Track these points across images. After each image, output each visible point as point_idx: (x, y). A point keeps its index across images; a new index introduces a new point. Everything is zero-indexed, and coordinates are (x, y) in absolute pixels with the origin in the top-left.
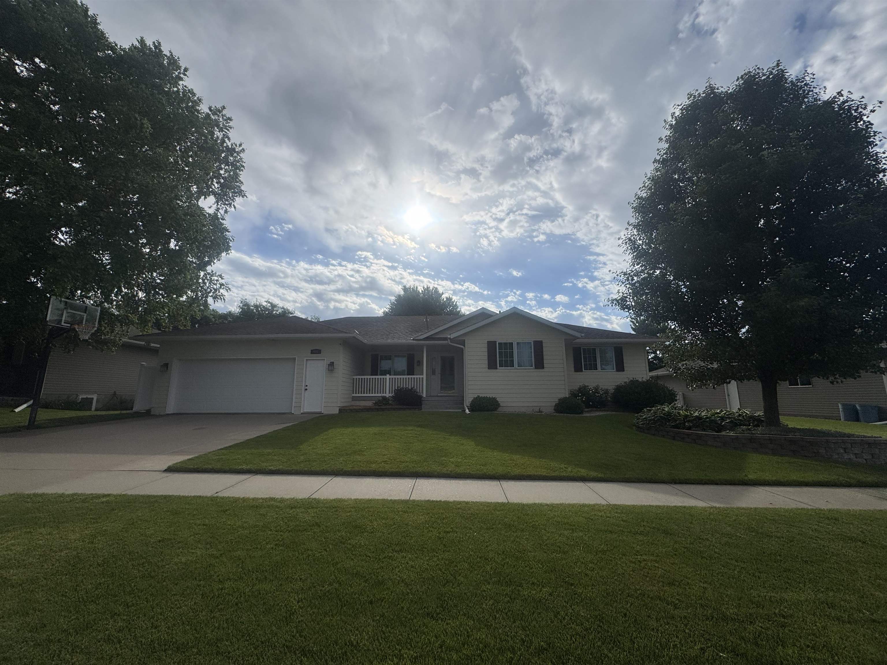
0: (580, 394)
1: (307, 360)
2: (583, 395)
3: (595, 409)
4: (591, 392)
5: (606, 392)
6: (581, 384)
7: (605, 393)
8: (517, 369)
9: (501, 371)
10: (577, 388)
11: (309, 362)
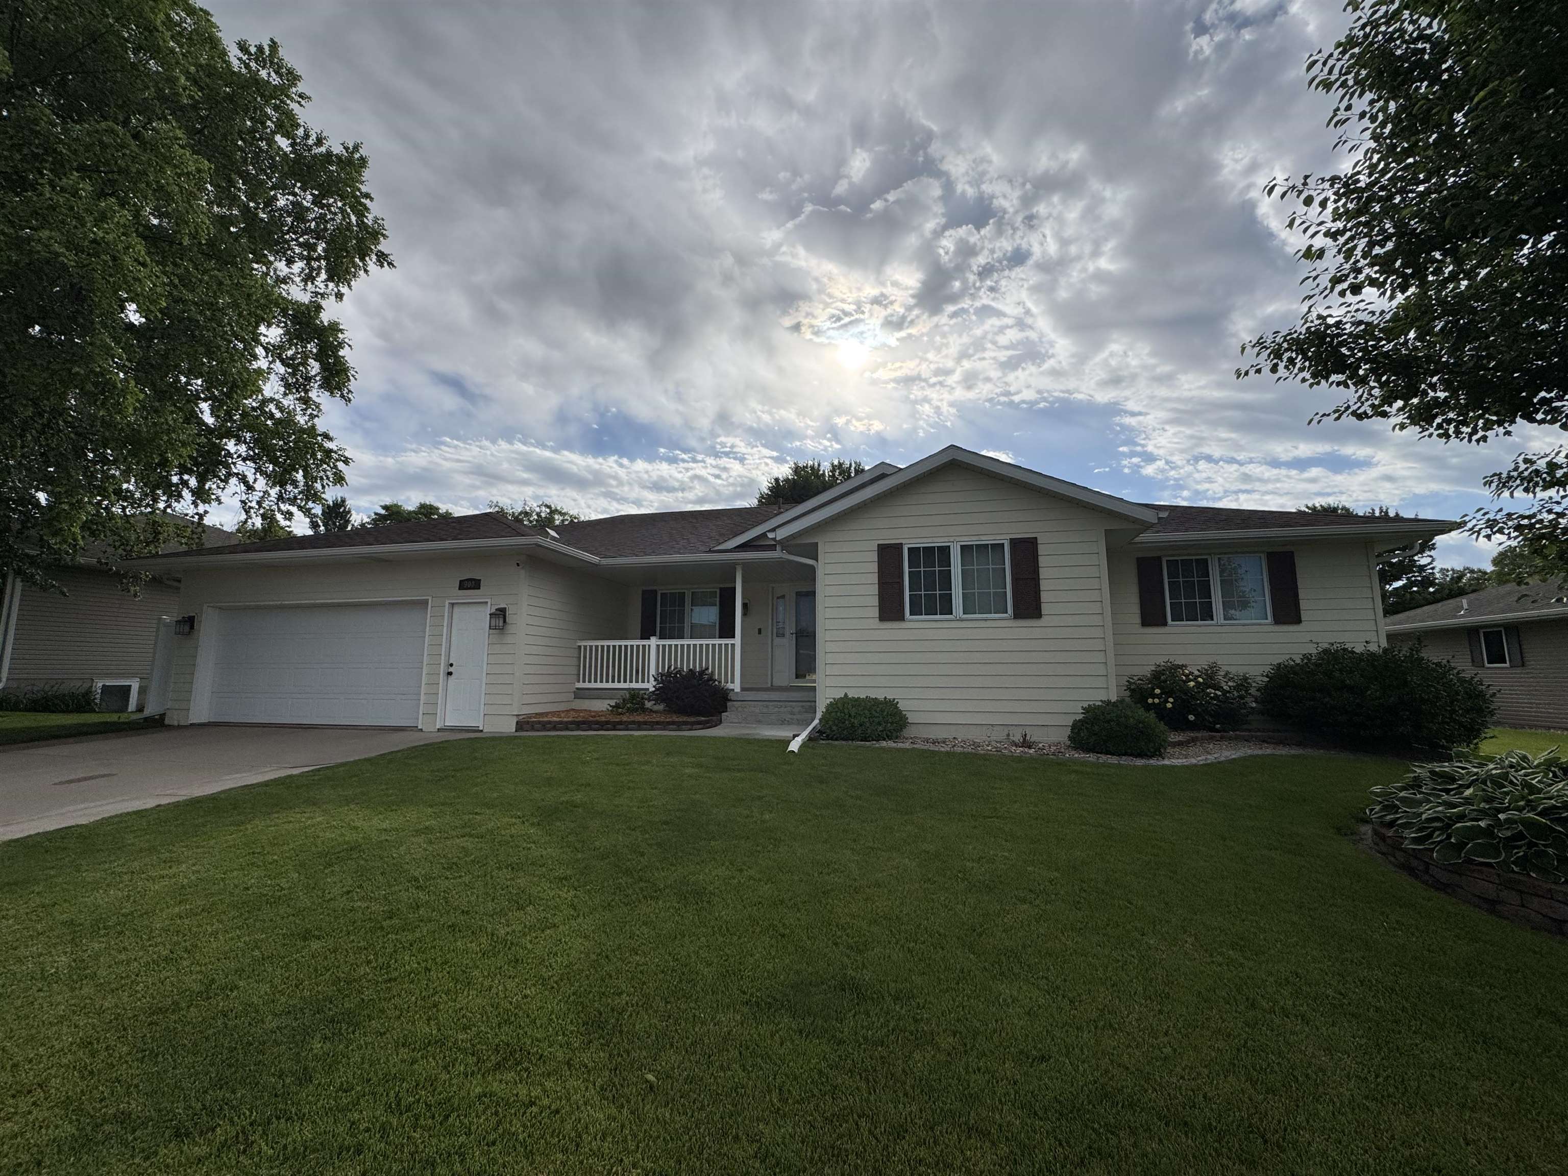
0: (1158, 691)
1: (453, 604)
2: (1167, 693)
3: (1206, 734)
4: (1192, 684)
5: (1243, 683)
6: (1161, 660)
7: (1238, 687)
8: (962, 620)
9: (917, 625)
10: (1147, 671)
11: (456, 609)
